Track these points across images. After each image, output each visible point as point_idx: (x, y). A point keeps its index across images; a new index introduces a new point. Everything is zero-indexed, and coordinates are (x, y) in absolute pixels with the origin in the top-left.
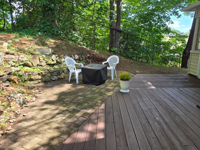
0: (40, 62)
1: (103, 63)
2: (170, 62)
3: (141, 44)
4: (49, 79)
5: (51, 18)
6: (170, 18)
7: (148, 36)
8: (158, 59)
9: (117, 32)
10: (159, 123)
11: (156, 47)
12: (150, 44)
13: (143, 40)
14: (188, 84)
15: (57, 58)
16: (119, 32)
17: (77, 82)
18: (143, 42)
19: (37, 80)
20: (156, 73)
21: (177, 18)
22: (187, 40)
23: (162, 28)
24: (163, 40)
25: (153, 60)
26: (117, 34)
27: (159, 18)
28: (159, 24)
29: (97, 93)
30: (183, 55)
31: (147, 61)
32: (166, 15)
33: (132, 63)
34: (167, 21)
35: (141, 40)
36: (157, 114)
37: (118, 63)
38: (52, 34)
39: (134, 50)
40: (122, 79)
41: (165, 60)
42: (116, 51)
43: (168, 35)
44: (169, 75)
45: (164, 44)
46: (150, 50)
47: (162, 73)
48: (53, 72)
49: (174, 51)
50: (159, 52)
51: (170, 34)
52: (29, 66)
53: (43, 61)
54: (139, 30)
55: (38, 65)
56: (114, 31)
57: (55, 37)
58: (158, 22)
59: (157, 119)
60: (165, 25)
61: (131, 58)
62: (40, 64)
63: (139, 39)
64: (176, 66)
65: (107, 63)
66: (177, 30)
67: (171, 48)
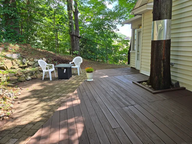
0: (13, 65)
1: (70, 63)
2: (120, 61)
3: (97, 47)
4: (24, 79)
5: (14, 25)
6: (116, 27)
7: (102, 41)
8: (111, 59)
9: (77, 38)
10: (113, 92)
11: (108, 49)
12: (103, 47)
13: (98, 44)
14: (130, 73)
15: (28, 61)
16: (78, 38)
17: (51, 79)
18: (98, 46)
19: (14, 80)
20: (110, 68)
21: (122, 26)
22: (129, 43)
23: (111, 34)
24: (113, 44)
25: (107, 60)
26: (76, 39)
27: (108, 27)
28: (109, 31)
29: (69, 85)
30: (128, 55)
31: (103, 60)
32: (113, 24)
33: (92, 63)
34: (115, 29)
35: (96, 44)
36: (111, 89)
37: (82, 62)
38: (17, 40)
39: (92, 52)
40: (88, 72)
41: (116, 60)
42: (77, 54)
43: (116, 40)
44: (118, 69)
45: (114, 46)
46: (104, 52)
47: (114, 68)
48: (27, 73)
49: (122, 53)
50: (111, 53)
51: (118, 39)
52: (4, 69)
53: (16, 64)
54: (94, 36)
55: (11, 68)
56: (75, 37)
57: (20, 43)
58: (108, 29)
59: (111, 90)
60: (113, 32)
61: (90, 59)
62: (13, 67)
63: (95, 43)
64: (124, 63)
65: (73, 63)
66: (124, 35)
67: (120, 50)
